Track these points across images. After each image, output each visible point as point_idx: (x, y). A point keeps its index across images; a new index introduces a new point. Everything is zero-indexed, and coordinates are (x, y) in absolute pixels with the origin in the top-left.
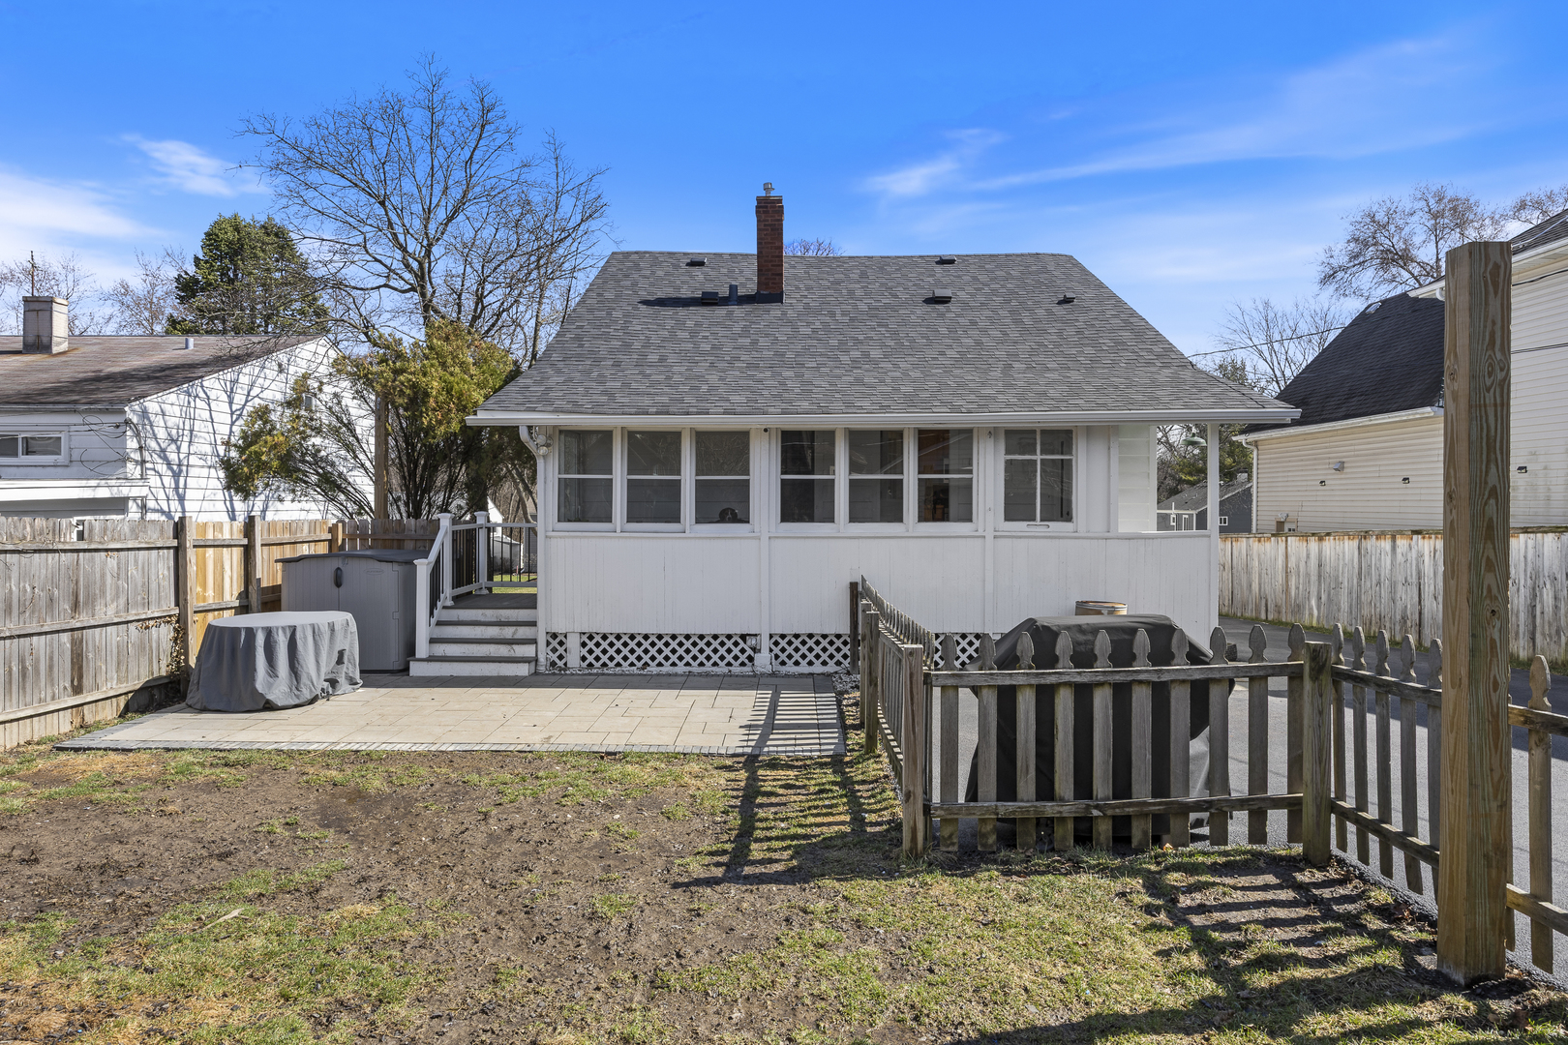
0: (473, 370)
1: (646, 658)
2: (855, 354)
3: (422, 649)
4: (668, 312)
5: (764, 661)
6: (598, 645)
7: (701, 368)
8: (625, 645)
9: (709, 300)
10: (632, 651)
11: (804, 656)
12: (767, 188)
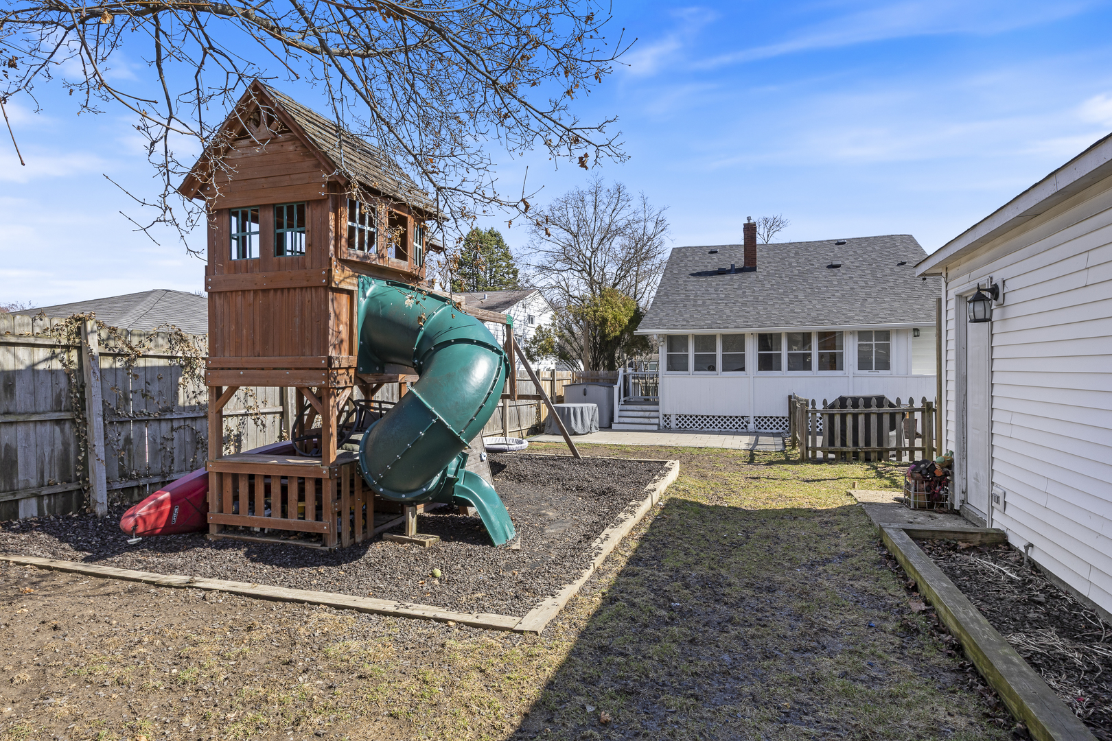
0: (623, 309)
1: (702, 425)
2: (791, 297)
3: (616, 419)
4: (703, 279)
5: (751, 427)
6: (683, 419)
7: (721, 307)
8: (694, 419)
9: (721, 272)
10: (697, 422)
11: (768, 426)
12: (749, 219)
